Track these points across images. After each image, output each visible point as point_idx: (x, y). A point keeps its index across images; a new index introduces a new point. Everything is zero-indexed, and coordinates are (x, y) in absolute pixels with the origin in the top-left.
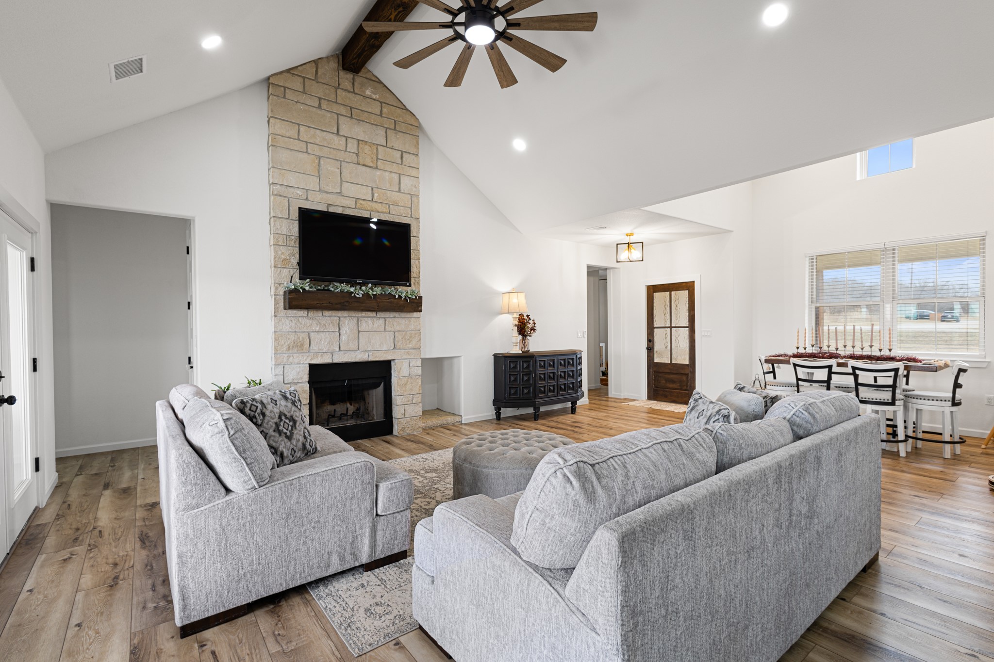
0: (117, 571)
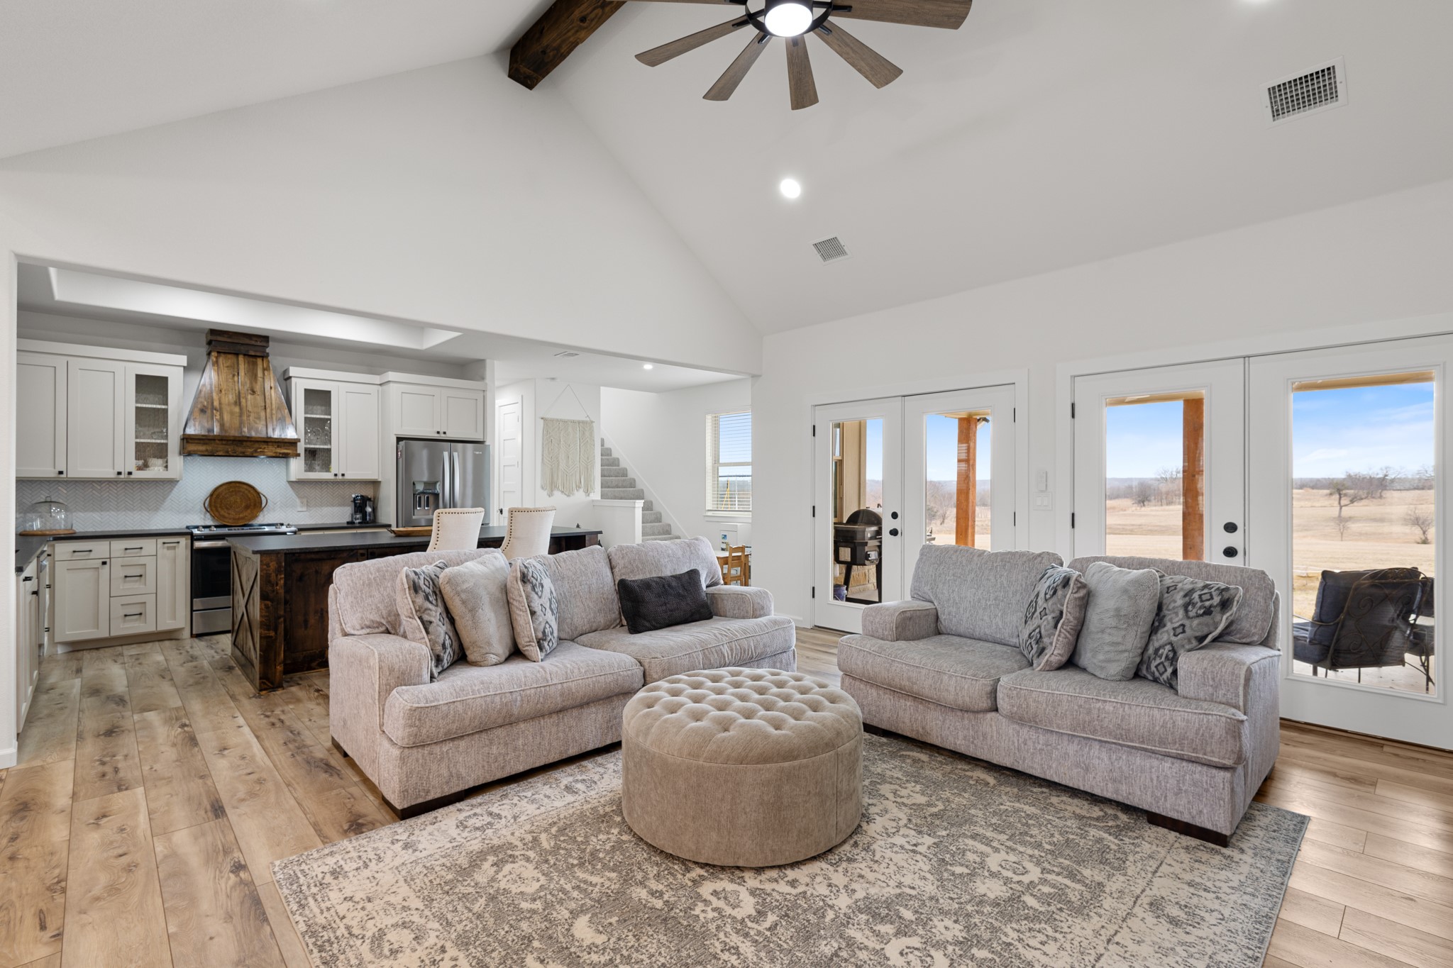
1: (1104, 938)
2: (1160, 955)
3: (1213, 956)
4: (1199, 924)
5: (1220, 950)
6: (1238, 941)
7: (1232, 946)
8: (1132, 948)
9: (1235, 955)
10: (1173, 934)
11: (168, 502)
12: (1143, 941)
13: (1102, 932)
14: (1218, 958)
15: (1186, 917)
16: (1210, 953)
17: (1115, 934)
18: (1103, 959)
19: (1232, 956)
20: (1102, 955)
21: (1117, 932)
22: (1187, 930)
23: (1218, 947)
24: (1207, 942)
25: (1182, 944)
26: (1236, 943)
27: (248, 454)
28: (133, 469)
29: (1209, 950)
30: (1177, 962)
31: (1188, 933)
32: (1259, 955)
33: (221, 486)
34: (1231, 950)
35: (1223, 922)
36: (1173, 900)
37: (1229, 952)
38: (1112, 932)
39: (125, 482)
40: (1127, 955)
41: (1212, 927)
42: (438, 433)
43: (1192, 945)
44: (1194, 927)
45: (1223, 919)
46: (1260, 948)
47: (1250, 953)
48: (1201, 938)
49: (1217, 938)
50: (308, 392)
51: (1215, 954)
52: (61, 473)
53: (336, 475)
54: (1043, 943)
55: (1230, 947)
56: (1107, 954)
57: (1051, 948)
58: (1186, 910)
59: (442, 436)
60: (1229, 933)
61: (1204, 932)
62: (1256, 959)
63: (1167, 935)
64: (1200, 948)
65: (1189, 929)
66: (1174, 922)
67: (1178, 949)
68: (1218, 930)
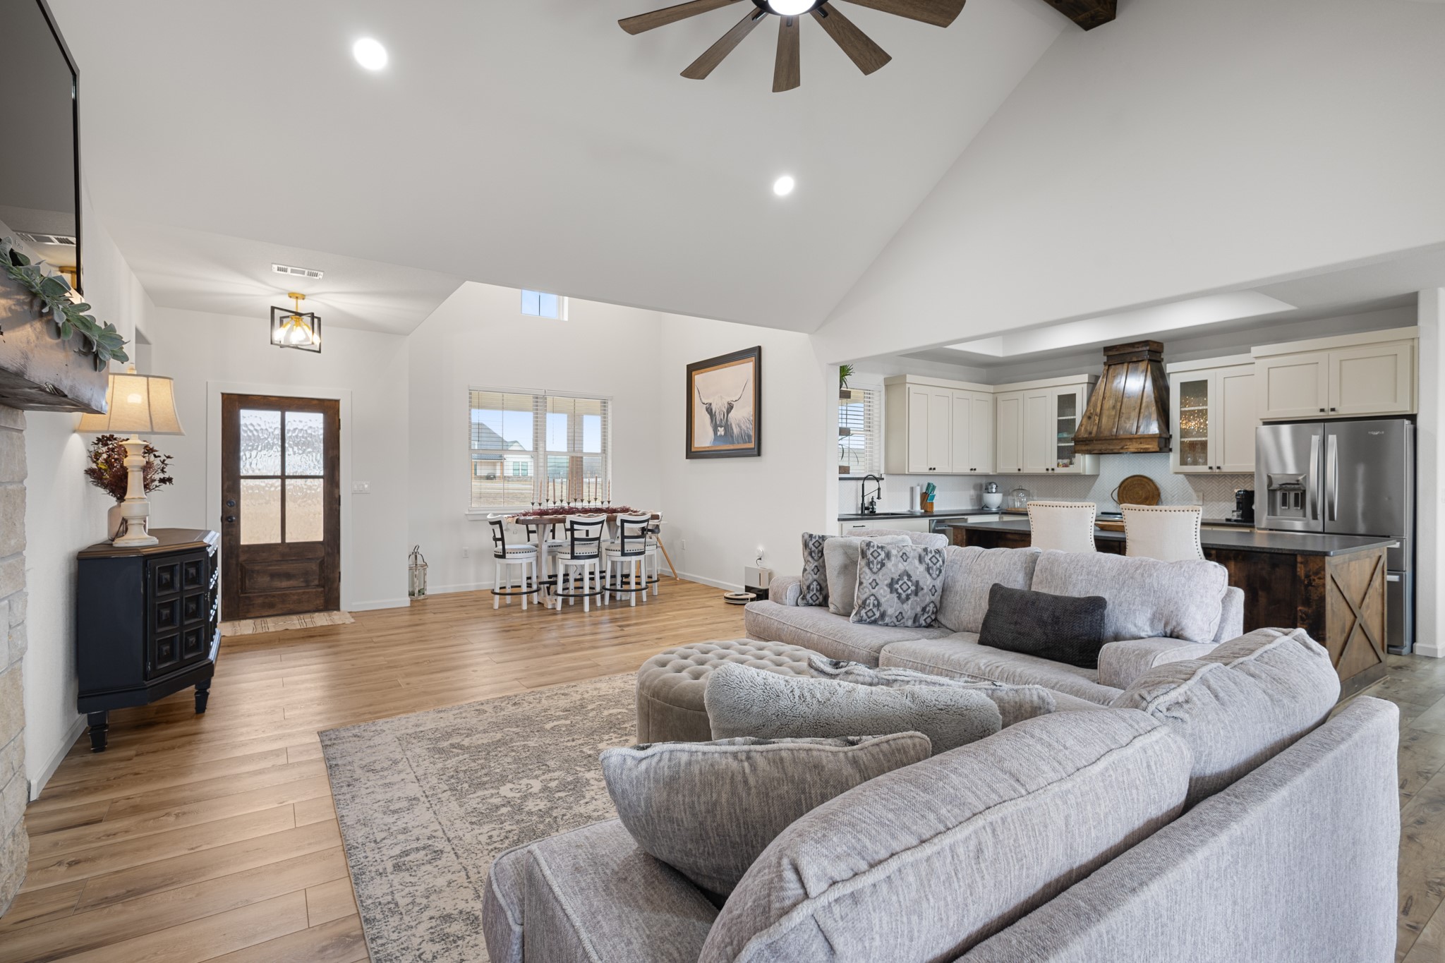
0: (1413, 829)
1: (470, 868)
2: (430, 886)
3: (400, 916)
4: (432, 933)
5: (401, 925)
6: (395, 944)
7: (394, 936)
8: (449, 877)
9: (388, 931)
10: (438, 909)
11: (1092, 492)
12: (448, 886)
13: (475, 870)
14: (397, 917)
15: (446, 931)
16: (405, 917)
17: (467, 875)
18: (455, 858)
19: (390, 927)
20: (458, 858)
21: (468, 877)
22: (433, 920)
23: (403, 926)
24: (413, 924)
25: (427, 907)
26: (395, 941)
27: (1116, 451)
28: (1055, 466)
29: (407, 919)
30: (417, 891)
31: (431, 918)
32: (372, 946)
33: (1127, 479)
34: (393, 932)
35: (417, 953)
36: (469, 938)
37: (393, 929)
38: (470, 874)
39: (1050, 476)
40: (446, 870)
41: (421, 940)
42: (1322, 410)
43: (421, 911)
44: (431, 928)
45: (420, 956)
46: (376, 953)
47: (380, 942)
48: (419, 923)
49: (409, 933)
50: (1185, 386)
51: (401, 919)
52: (1019, 470)
53: (1211, 468)
54: (490, 837)
55: (396, 934)
56: (457, 862)
57: (484, 839)
58: (452, 938)
59: (1332, 415)
60: (405, 945)
61: (422, 930)
62: (373, 940)
63: (441, 904)
64: (413, 915)
65: (434, 923)
66: (447, 918)
67: (424, 901)
68: (416, 941)
